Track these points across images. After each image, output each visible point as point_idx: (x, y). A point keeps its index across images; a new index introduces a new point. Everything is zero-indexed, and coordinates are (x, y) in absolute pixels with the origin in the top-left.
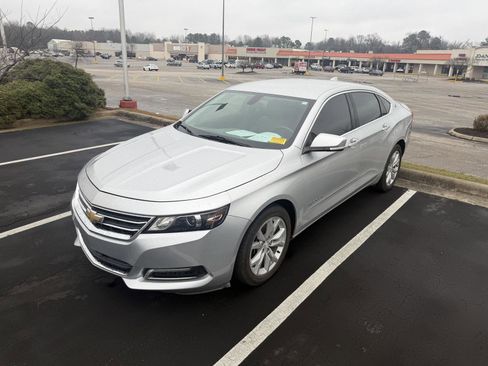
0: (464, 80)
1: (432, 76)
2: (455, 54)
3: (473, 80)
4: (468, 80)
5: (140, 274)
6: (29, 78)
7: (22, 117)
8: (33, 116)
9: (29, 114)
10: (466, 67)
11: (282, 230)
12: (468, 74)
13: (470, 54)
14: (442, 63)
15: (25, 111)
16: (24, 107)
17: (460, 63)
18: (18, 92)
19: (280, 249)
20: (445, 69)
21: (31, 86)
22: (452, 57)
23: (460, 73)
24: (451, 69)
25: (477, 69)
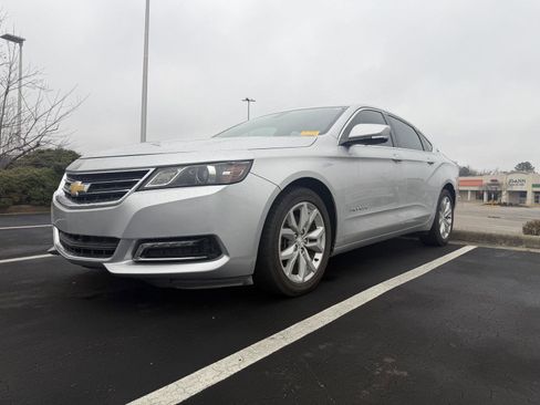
0: (500, 204)
1: (467, 201)
2: (487, 180)
3: (511, 205)
4: (505, 204)
5: (129, 255)
6: (37, 165)
7: (20, 203)
8: (32, 202)
9: (29, 200)
10: (501, 192)
11: (320, 230)
12: (504, 198)
13: (503, 180)
14: (476, 189)
15: (24, 197)
16: (24, 192)
17: (493, 188)
18: (22, 177)
19: (319, 256)
20: (479, 195)
21: (36, 171)
22: (485, 182)
23: (495, 199)
24: (485, 195)
25: (512, 193)
